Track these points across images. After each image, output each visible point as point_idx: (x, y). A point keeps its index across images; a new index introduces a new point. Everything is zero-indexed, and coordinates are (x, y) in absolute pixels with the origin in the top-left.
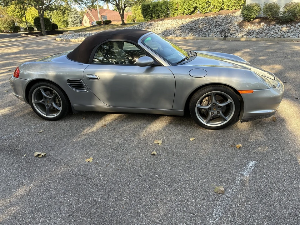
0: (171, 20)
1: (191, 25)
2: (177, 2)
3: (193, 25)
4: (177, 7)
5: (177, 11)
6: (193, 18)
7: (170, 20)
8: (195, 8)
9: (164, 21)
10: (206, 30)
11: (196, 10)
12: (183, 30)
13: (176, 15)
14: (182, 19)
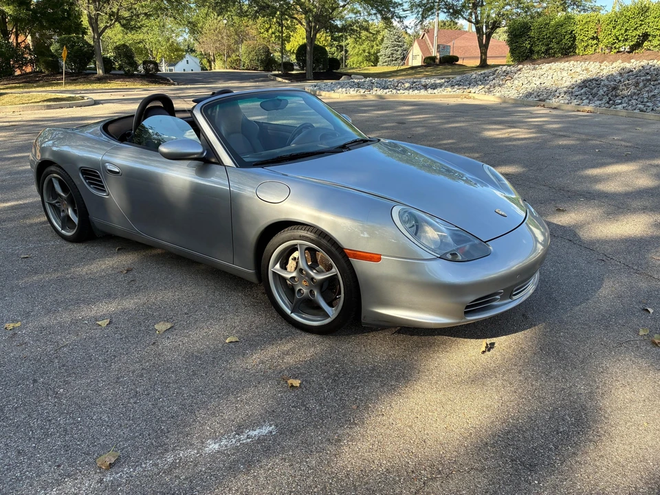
0: (575, 63)
1: (619, 78)
2: (599, 20)
3: (622, 80)
4: (595, 33)
5: (595, 42)
6: (632, 61)
7: (572, 62)
8: (645, 36)
9: (557, 63)
10: (651, 94)
11: (646, 43)
12: (592, 89)
13: (590, 51)
14: (602, 62)
